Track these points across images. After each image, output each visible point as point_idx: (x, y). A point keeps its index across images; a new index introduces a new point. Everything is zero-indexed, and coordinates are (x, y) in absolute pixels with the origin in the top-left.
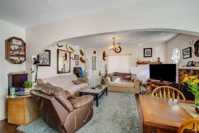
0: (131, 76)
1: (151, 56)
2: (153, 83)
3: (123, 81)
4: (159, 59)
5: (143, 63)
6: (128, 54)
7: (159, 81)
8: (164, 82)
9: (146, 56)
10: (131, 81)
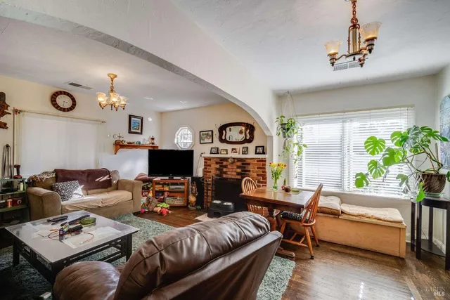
0: (110, 177)
1: (141, 133)
2: (158, 183)
3: (89, 192)
4: (153, 139)
5: (131, 146)
6: (97, 121)
7: (167, 178)
8: (175, 178)
9: (132, 130)
10: (112, 188)
